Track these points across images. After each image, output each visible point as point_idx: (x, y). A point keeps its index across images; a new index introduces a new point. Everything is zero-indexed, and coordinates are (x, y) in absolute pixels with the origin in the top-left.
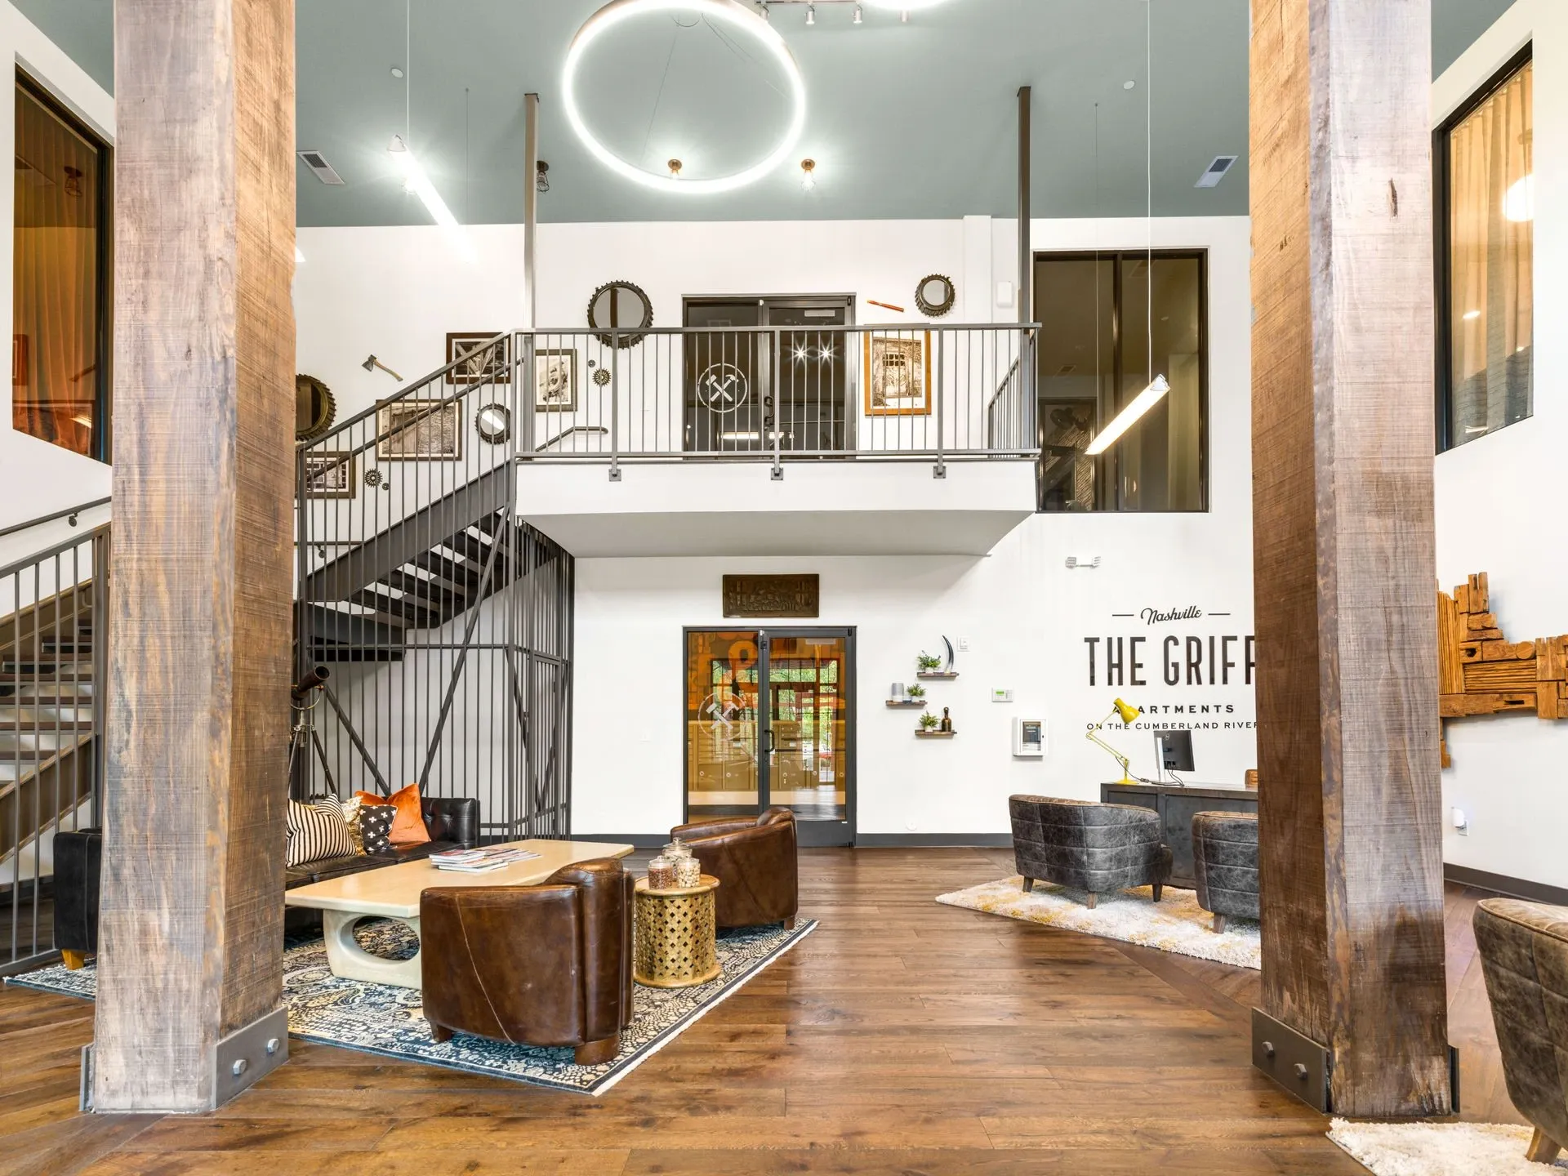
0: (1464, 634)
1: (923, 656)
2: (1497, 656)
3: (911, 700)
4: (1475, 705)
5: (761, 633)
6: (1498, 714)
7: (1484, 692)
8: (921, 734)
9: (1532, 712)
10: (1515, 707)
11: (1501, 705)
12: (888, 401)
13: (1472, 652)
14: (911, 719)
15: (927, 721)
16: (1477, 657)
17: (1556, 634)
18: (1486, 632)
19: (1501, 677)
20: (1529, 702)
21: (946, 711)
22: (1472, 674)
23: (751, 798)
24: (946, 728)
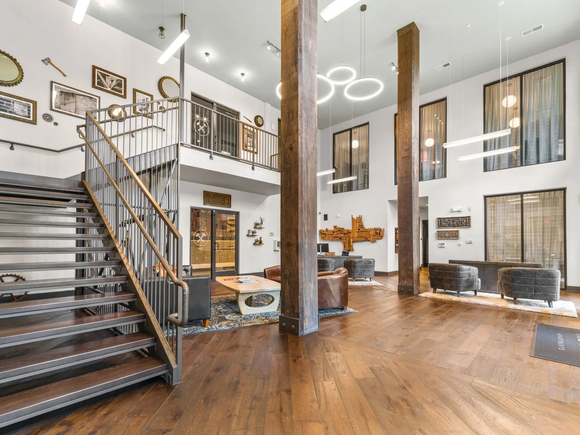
0: (358, 226)
1: (256, 222)
2: (364, 230)
3: (253, 234)
4: (359, 239)
5: (214, 211)
6: (364, 241)
7: (361, 237)
8: (255, 244)
9: (369, 241)
10: (366, 240)
11: (364, 239)
12: (248, 147)
13: (359, 229)
14: (253, 240)
15: (256, 241)
16: (360, 230)
17: (374, 228)
18: (362, 226)
19: (364, 234)
20: (369, 239)
21: (261, 238)
22: (359, 234)
23: (208, 266)
24: (261, 243)
